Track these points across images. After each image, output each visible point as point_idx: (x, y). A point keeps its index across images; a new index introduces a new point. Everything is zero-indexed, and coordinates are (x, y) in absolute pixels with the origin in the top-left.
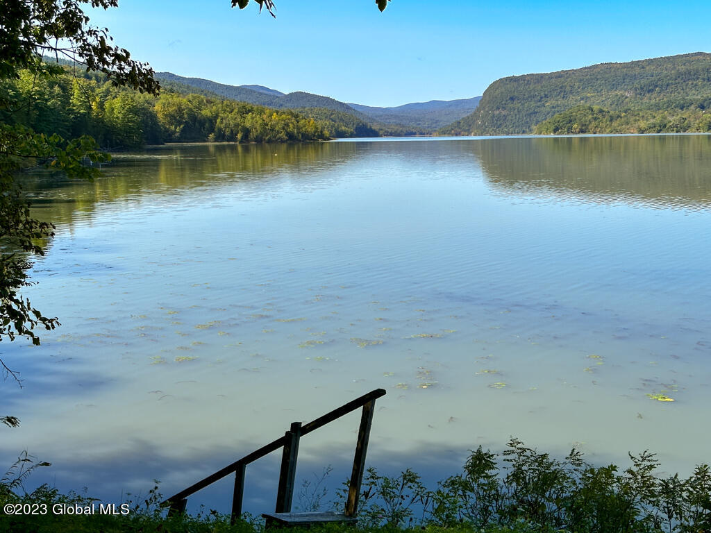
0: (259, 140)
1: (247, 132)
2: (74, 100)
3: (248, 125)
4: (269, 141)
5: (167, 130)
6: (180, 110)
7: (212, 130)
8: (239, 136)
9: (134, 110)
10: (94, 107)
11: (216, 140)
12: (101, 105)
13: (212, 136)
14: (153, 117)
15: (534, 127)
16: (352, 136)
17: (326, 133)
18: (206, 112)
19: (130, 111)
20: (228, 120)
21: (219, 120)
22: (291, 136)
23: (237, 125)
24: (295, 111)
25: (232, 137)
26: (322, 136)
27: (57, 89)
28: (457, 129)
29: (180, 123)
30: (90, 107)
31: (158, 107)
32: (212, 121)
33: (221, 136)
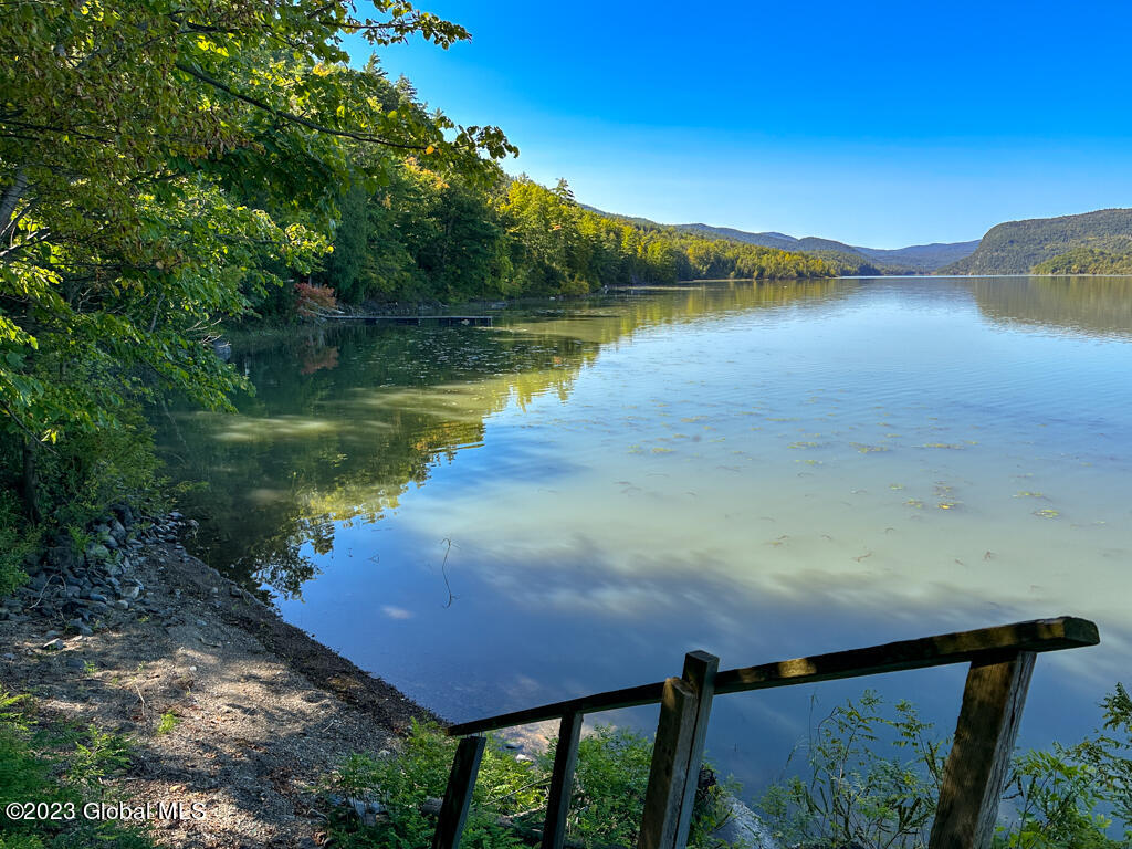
0: (772, 277)
1: (762, 270)
2: (624, 244)
3: (763, 264)
4: (781, 278)
5: (696, 269)
6: (708, 252)
7: (733, 269)
8: (755, 274)
9: (670, 252)
10: (639, 250)
11: (735, 277)
12: (645, 249)
13: (732, 273)
14: (686, 259)
15: (1031, 268)
16: (855, 274)
17: (833, 271)
18: (729, 254)
19: (667, 252)
20: (746, 261)
21: (739, 261)
22: (800, 274)
23: (754, 265)
24: (806, 253)
25: (750, 275)
26: (828, 274)
27: (612, 235)
28: (956, 268)
29: (706, 263)
30: (636, 251)
31: (690, 251)
32: (733, 261)
33: (740, 274)
